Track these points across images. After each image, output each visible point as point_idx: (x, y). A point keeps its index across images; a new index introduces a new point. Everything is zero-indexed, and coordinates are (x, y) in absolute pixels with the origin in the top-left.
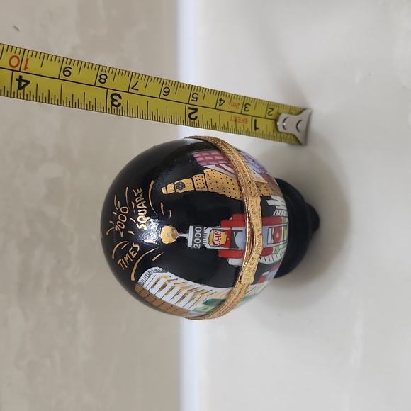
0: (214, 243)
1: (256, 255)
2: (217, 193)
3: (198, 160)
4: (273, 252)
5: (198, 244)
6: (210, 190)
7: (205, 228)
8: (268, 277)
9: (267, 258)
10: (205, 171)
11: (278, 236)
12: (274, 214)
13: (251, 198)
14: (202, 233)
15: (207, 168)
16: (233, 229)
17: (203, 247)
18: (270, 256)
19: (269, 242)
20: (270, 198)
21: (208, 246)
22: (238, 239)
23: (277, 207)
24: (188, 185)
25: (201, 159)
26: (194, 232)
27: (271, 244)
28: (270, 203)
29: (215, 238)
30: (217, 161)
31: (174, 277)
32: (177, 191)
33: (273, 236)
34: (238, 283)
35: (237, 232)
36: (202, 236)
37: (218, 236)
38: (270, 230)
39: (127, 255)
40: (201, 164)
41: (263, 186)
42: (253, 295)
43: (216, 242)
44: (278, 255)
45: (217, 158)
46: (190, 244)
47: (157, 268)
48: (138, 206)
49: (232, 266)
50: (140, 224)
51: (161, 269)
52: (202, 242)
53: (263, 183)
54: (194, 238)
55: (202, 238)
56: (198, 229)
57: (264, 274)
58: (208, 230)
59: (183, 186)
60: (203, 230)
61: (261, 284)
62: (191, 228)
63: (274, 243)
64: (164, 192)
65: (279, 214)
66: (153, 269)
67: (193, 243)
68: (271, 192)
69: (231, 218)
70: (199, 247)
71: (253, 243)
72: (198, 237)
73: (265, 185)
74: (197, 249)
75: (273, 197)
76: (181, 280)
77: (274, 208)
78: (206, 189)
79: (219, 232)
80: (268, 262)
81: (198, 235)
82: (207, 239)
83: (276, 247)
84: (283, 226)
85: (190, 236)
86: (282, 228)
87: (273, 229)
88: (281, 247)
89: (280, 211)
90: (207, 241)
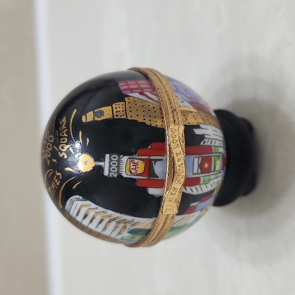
0: (131, 172)
1: (178, 185)
2: (136, 121)
3: (122, 88)
4: (202, 182)
5: (114, 173)
6: (129, 118)
7: (121, 156)
8: (198, 208)
9: (193, 188)
10: (126, 99)
11: (206, 166)
12: (202, 143)
13: (172, 126)
14: (119, 161)
15: (129, 96)
16: (152, 158)
17: (120, 176)
18: (197, 186)
19: (195, 171)
20: (198, 127)
21: (124, 175)
22: (158, 168)
23: (206, 136)
24: (107, 112)
25: (126, 87)
26: (111, 160)
27: (198, 174)
28: (198, 132)
29: (132, 167)
30: (142, 89)
31: (93, 205)
32: (96, 119)
33: (201, 166)
34: (160, 213)
35: (156, 160)
36: (119, 164)
37: (136, 165)
38: (196, 160)
39: (53, 182)
40: (124, 92)
41: (191, 114)
42: (184, 226)
43: (133, 171)
44: (209, 185)
45: (142, 86)
46: (106, 173)
47: (78, 196)
48: (60, 135)
49: (152, 196)
50: (61, 152)
51: (81, 198)
52: (118, 171)
53: (191, 112)
54: (110, 166)
55: (118, 167)
56: (115, 158)
57: (192, 205)
58: (125, 159)
59: (102, 113)
60: (119, 158)
61: (191, 215)
62: (107, 156)
63: (202, 173)
64: (84, 120)
65: (209, 144)
66: (75, 197)
67: (110, 171)
68: (200, 121)
69: (150, 147)
70: (116, 176)
71: (174, 173)
72: (114, 167)
73: (193, 114)
74: (113, 178)
75: (202, 126)
76: (101, 209)
77: (202, 137)
78: (125, 117)
79: (136, 161)
80: (195, 193)
81: (114, 164)
82: (124, 168)
83: (205, 177)
84: (214, 156)
85: (106, 165)
86: (213, 158)
87: (200, 159)
88: (213, 177)
89: (210, 141)
90: (124, 170)
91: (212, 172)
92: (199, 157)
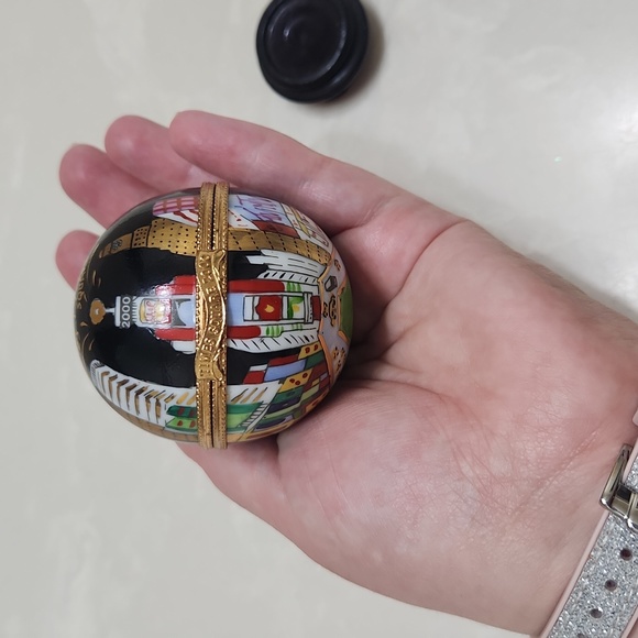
0: (147, 319)
3: (155, 209)
4: (263, 333)
5: (127, 322)
6: (150, 246)
7: (134, 297)
9: (248, 342)
10: (153, 222)
11: (270, 309)
12: (261, 276)
14: (131, 305)
15: (158, 218)
16: (175, 297)
17: (134, 326)
18: (256, 340)
19: (248, 317)
20: (256, 253)
21: (139, 324)
22: (184, 312)
23: (270, 267)
25: (160, 207)
26: (122, 304)
27: (253, 320)
28: (255, 260)
29: (147, 312)
30: (180, 207)
31: (112, 371)
32: (112, 252)
33: (259, 309)
35: (181, 301)
36: (131, 309)
38: (249, 300)
40: (155, 214)
41: (247, 236)
43: (149, 318)
46: (118, 323)
47: (96, 361)
49: (181, 352)
52: (131, 318)
53: (249, 233)
54: (122, 313)
55: (130, 313)
56: (127, 300)
57: (254, 369)
58: (138, 301)
59: (120, 244)
60: (132, 300)
62: (118, 298)
63: (262, 319)
65: (277, 277)
67: (122, 320)
69: (172, 282)
70: (129, 326)
72: (126, 313)
73: (251, 236)
74: (126, 329)
75: (263, 251)
76: (121, 376)
77: (263, 268)
78: (144, 245)
79: (152, 303)
80: (253, 349)
81: (126, 309)
82: (137, 314)
83: (270, 327)
84: (288, 296)
85: (116, 311)
86: (285, 299)
87: (257, 299)
88: (287, 328)
89: (281, 273)
90: (138, 317)
91: (283, 319)
92: (254, 297)
